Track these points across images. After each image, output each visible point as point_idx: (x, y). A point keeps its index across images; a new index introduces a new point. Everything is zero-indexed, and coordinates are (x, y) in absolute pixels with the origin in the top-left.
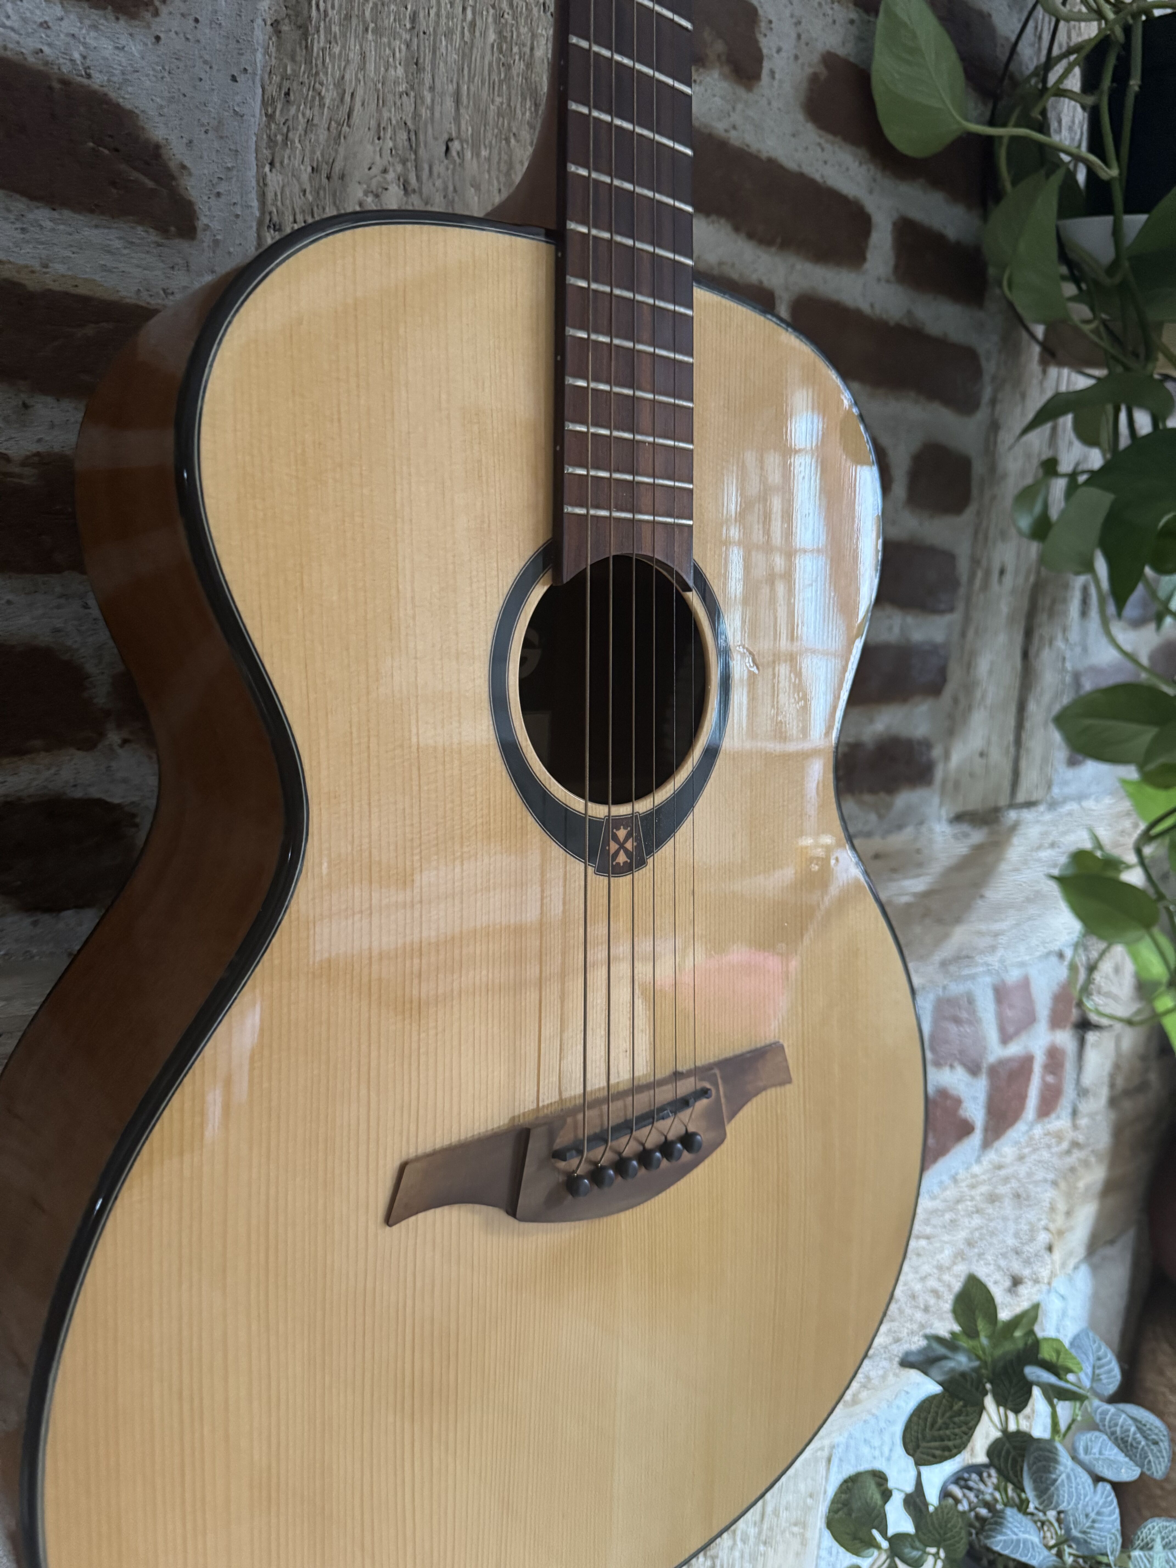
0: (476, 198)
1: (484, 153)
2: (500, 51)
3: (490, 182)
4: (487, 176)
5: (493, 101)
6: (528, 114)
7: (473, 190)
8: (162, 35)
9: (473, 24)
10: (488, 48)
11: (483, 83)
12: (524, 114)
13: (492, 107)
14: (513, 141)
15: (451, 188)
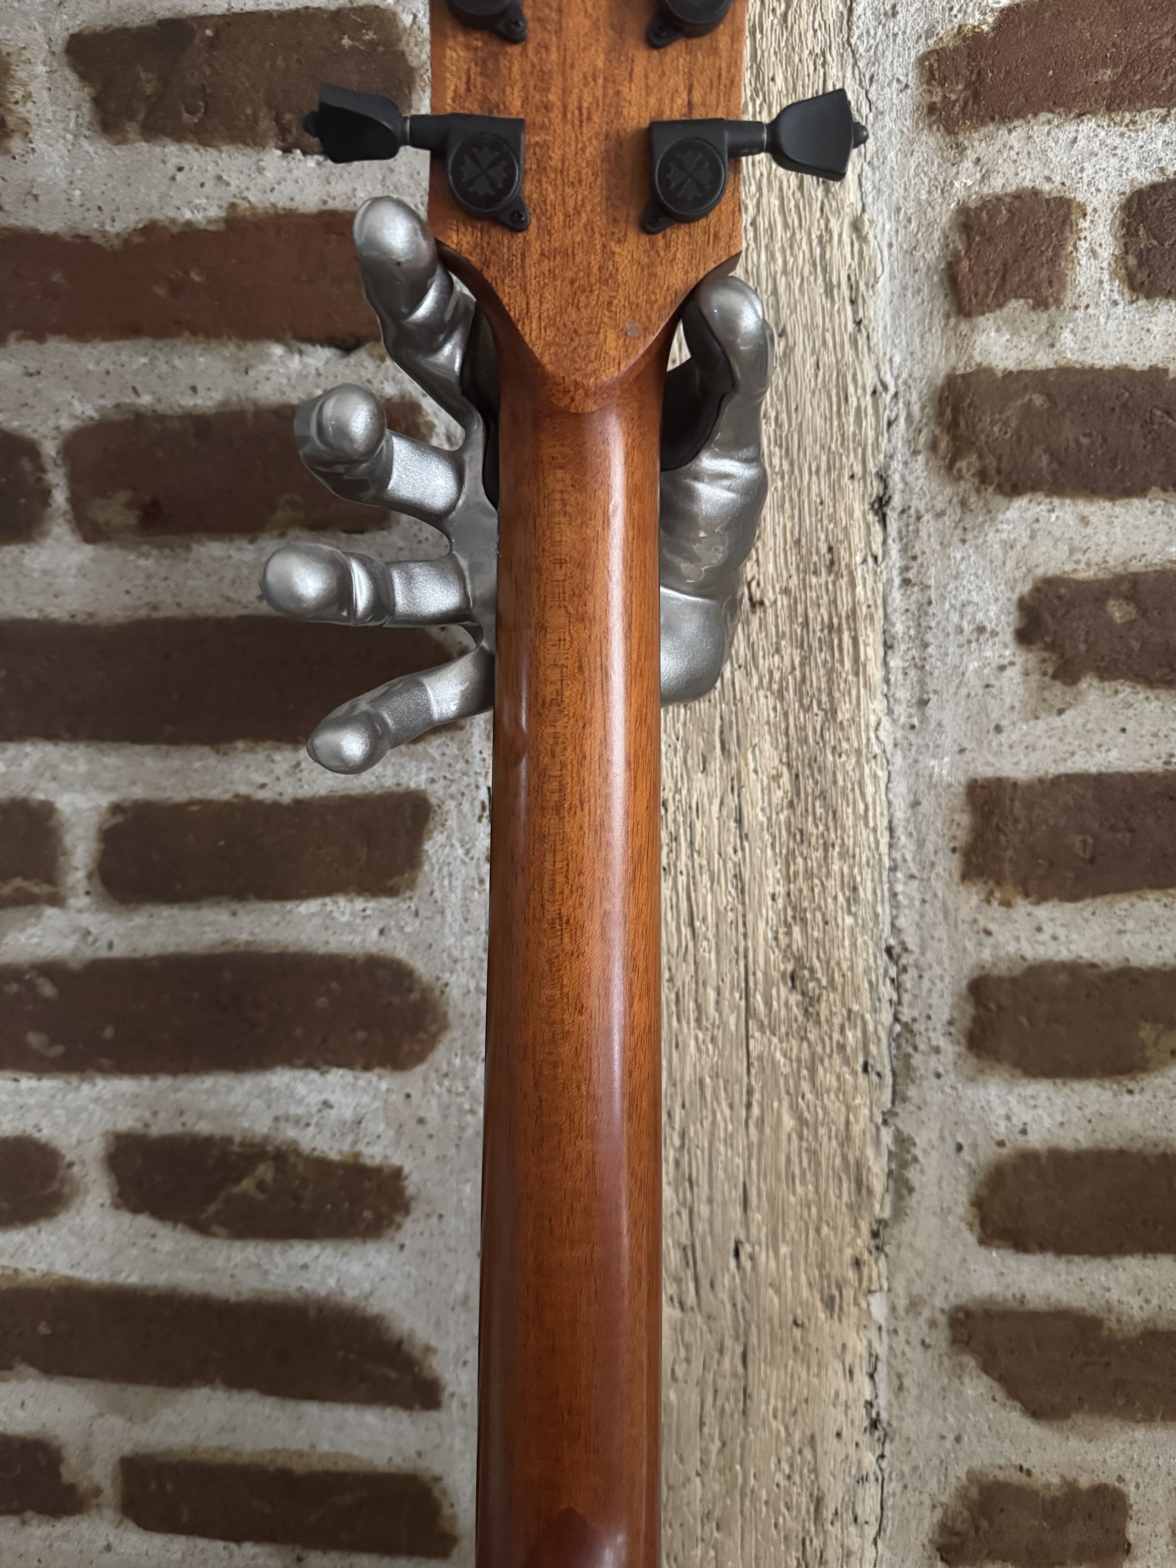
0: (776, 1300)
1: (784, 1250)
2: (801, 1138)
3: (795, 1279)
4: (789, 1273)
5: (794, 1193)
6: (845, 1197)
7: (770, 1292)
8: (407, 1242)
9: (761, 1121)
10: (784, 1137)
11: (778, 1179)
12: (840, 1197)
13: (792, 1199)
14: (825, 1230)
15: (740, 1297)
